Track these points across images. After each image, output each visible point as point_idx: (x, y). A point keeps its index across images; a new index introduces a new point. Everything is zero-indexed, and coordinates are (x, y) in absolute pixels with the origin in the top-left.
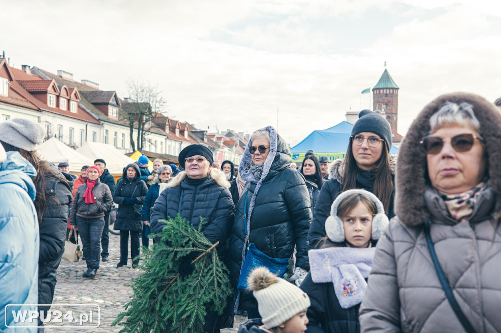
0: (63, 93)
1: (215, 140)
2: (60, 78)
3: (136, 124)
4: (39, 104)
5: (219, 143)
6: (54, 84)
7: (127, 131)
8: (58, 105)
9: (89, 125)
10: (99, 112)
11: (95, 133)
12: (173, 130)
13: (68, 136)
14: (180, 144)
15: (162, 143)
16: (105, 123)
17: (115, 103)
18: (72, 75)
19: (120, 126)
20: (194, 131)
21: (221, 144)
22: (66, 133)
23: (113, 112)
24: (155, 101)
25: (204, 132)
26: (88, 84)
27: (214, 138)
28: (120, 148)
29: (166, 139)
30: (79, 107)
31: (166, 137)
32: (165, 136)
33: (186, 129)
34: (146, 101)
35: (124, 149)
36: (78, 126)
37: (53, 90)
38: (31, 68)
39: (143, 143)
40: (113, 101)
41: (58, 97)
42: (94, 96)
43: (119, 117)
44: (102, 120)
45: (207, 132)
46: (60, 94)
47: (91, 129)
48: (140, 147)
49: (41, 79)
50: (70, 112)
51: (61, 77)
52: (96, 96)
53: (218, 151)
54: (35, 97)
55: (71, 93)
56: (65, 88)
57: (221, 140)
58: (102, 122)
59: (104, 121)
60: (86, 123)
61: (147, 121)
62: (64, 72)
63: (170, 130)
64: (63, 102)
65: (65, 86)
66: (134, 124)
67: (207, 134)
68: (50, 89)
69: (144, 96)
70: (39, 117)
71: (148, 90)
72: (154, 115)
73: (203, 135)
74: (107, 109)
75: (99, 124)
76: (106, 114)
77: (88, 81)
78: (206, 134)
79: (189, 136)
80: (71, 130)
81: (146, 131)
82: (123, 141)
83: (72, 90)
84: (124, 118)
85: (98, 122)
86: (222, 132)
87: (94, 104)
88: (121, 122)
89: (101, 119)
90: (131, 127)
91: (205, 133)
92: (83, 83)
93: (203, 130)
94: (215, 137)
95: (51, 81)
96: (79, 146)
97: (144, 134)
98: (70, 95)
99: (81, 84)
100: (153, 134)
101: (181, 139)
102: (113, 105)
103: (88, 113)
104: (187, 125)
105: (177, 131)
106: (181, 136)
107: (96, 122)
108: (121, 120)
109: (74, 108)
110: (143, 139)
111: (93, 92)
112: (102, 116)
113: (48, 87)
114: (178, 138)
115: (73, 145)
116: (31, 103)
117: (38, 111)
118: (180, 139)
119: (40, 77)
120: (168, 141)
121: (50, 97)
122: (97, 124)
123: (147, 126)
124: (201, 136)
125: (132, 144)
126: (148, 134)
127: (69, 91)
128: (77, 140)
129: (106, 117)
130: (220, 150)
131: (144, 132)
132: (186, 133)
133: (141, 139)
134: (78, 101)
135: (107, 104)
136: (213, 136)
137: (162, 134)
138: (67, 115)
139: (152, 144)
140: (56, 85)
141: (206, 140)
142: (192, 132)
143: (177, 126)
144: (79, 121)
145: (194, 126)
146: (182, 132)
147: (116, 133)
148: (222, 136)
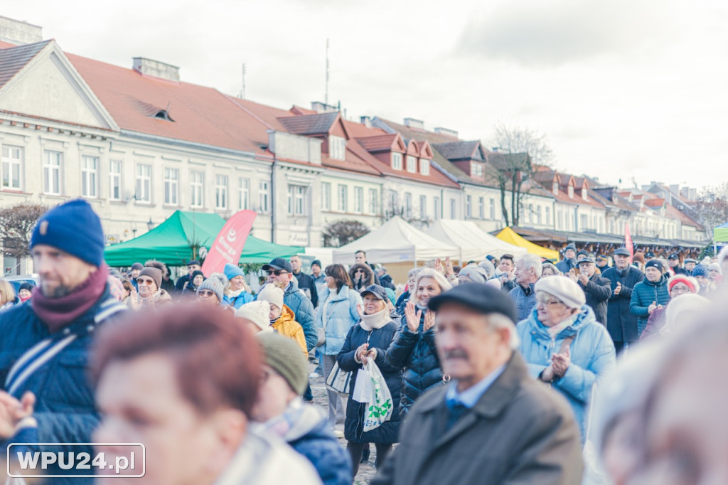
0: (411, 149)
1: (630, 199)
2: (407, 129)
3: (509, 183)
4: (381, 167)
5: (637, 204)
6: (400, 139)
7: (496, 195)
8: (404, 167)
9: (445, 190)
10: (459, 171)
11: (453, 201)
12: (564, 188)
13: (419, 209)
14: (576, 210)
15: (547, 209)
16: (467, 186)
17: (479, 157)
18: (422, 122)
19: (488, 189)
20: (596, 187)
21: (642, 205)
22: (415, 202)
23: (476, 169)
24: (535, 151)
25: (612, 188)
26: (442, 132)
27: (629, 196)
28: (488, 220)
29: (554, 203)
30: (432, 166)
31: (554, 200)
32: (552, 198)
33: (584, 186)
34: (523, 150)
35: (494, 220)
36: (431, 193)
37: (397, 147)
38: (372, 118)
39: (520, 210)
40: (477, 154)
41: (404, 155)
42: (451, 150)
43: (486, 176)
44: (462, 182)
45: (616, 188)
46: (406, 151)
47: (449, 195)
48: (516, 217)
49: (383, 134)
50: (421, 175)
51: (408, 127)
52: (454, 150)
53: (636, 215)
54: (377, 158)
55: (421, 148)
56: (414, 143)
57: (641, 198)
58: (462, 185)
59: (466, 183)
60: (441, 188)
61: (525, 178)
62: (412, 120)
63: (559, 188)
64: (411, 161)
65: (412, 140)
66: (506, 184)
67: (618, 191)
68: (394, 146)
69: (520, 145)
70: (382, 185)
71: (524, 135)
72: (534, 170)
73: (611, 193)
74: (469, 166)
75: (459, 189)
76: (468, 173)
77: (443, 129)
78: (615, 192)
79: (590, 196)
80: (423, 198)
81: (524, 194)
82: (492, 210)
83: (422, 144)
84: (493, 177)
85: (457, 186)
86: (643, 186)
87: (452, 160)
88: (488, 184)
89: (461, 180)
90: (503, 189)
91: (614, 190)
92: (437, 133)
93: (611, 184)
94: (631, 195)
95: (395, 135)
96: (433, 220)
97: (521, 198)
98: (420, 151)
99: (434, 135)
100: (534, 197)
101: (577, 202)
102: (477, 160)
103: (444, 174)
104: (585, 180)
105: (571, 190)
106: (576, 196)
107: (455, 185)
108: (488, 180)
109: (425, 169)
110: (520, 206)
111: (450, 144)
112: (463, 177)
113: (391, 144)
114: (571, 200)
115: (424, 219)
116: (372, 166)
117: (380, 176)
118: (575, 201)
119: (383, 130)
120: (556, 205)
121: (395, 156)
122: (456, 188)
123: (525, 186)
124: (608, 196)
125: (505, 213)
126: (527, 198)
127: (417, 147)
128: (430, 212)
129: (468, 177)
130: (638, 214)
131: (521, 195)
132: (584, 192)
133: (517, 205)
134: (430, 158)
135: (469, 159)
136: (627, 194)
137: (548, 195)
138: (416, 179)
139: (533, 212)
140: (403, 139)
141: (615, 200)
142: (594, 190)
143: (570, 183)
144: (432, 186)
145: (596, 181)
146: (578, 191)
147: (481, 200)
148: (642, 193)
